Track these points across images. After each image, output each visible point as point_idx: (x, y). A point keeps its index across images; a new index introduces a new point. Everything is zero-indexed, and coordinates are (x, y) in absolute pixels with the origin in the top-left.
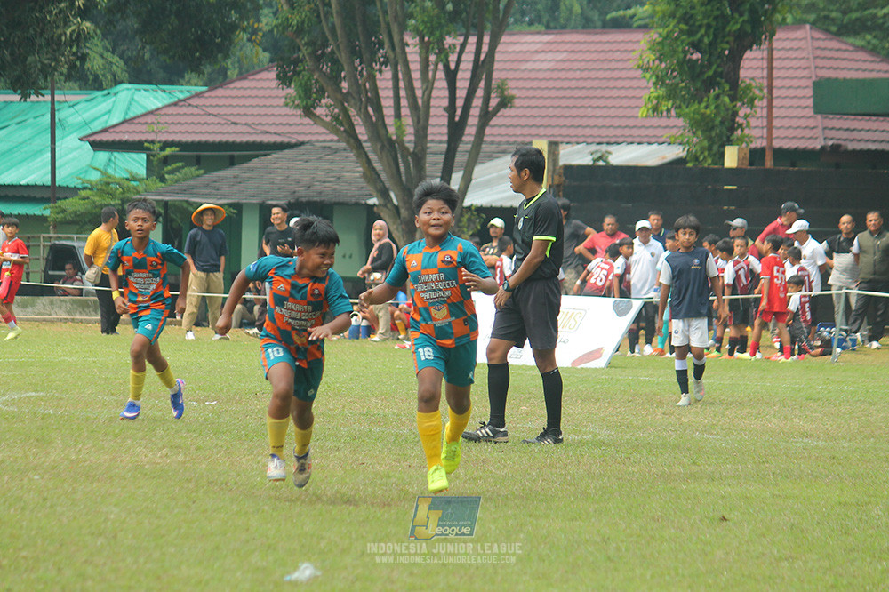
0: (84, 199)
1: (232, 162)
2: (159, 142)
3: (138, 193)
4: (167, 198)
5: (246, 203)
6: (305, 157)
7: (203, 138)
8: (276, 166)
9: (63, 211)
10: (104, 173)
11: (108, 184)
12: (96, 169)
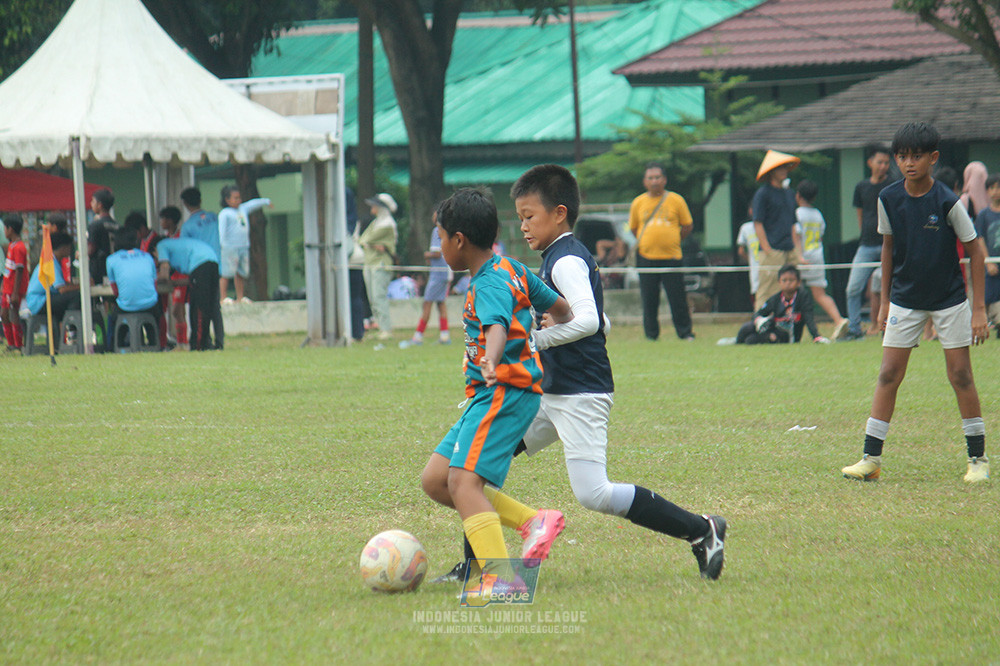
0: (621, 154)
1: (822, 92)
2: (721, 70)
3: (693, 142)
4: (734, 147)
5: (845, 149)
6: (925, 79)
7: (781, 61)
8: (885, 93)
9: (592, 173)
10: (647, 118)
11: (652, 133)
12: (635, 112)
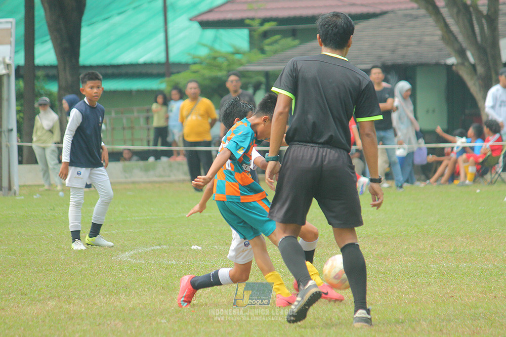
0: (195, 72)
2: (260, 18)
3: (241, 64)
4: (268, 68)
10: (212, 49)
11: (215, 58)
12: (204, 45)
